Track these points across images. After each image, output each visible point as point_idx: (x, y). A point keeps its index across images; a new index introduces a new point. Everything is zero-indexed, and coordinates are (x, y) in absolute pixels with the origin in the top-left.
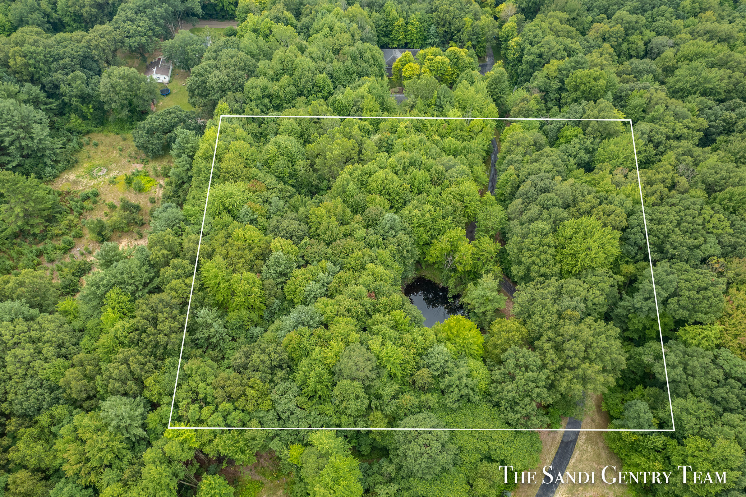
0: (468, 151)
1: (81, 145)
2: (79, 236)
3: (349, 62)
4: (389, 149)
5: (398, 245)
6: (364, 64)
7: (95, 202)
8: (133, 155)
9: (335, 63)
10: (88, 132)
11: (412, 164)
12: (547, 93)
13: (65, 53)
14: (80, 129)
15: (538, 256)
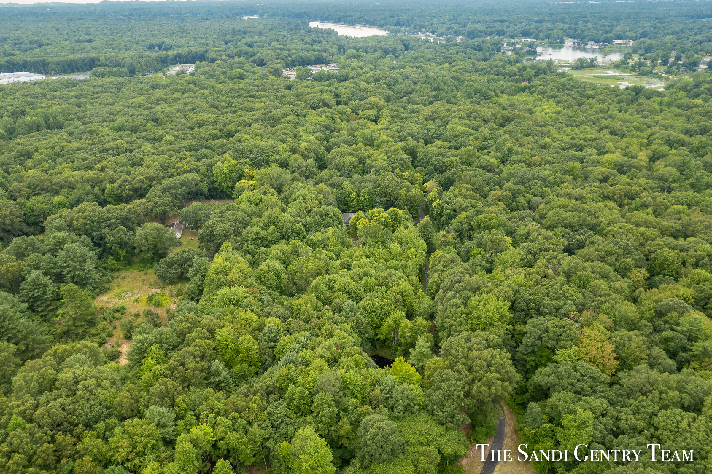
0: (404, 266)
1: (113, 278)
2: (110, 335)
3: (318, 218)
4: (349, 268)
5: (357, 322)
6: (328, 219)
7: (122, 314)
8: (153, 283)
9: (308, 218)
10: (119, 270)
11: (365, 275)
12: (461, 233)
13: (112, 216)
14: (113, 267)
15: (455, 321)
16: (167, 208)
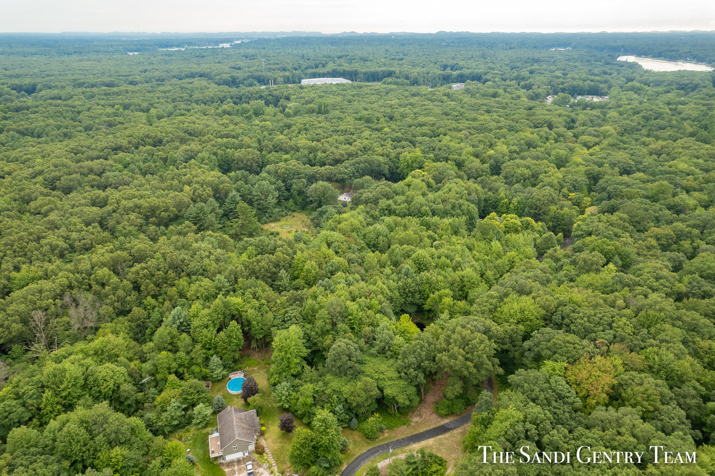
1: (287, 215)
14: (291, 208)
16: (346, 177)
